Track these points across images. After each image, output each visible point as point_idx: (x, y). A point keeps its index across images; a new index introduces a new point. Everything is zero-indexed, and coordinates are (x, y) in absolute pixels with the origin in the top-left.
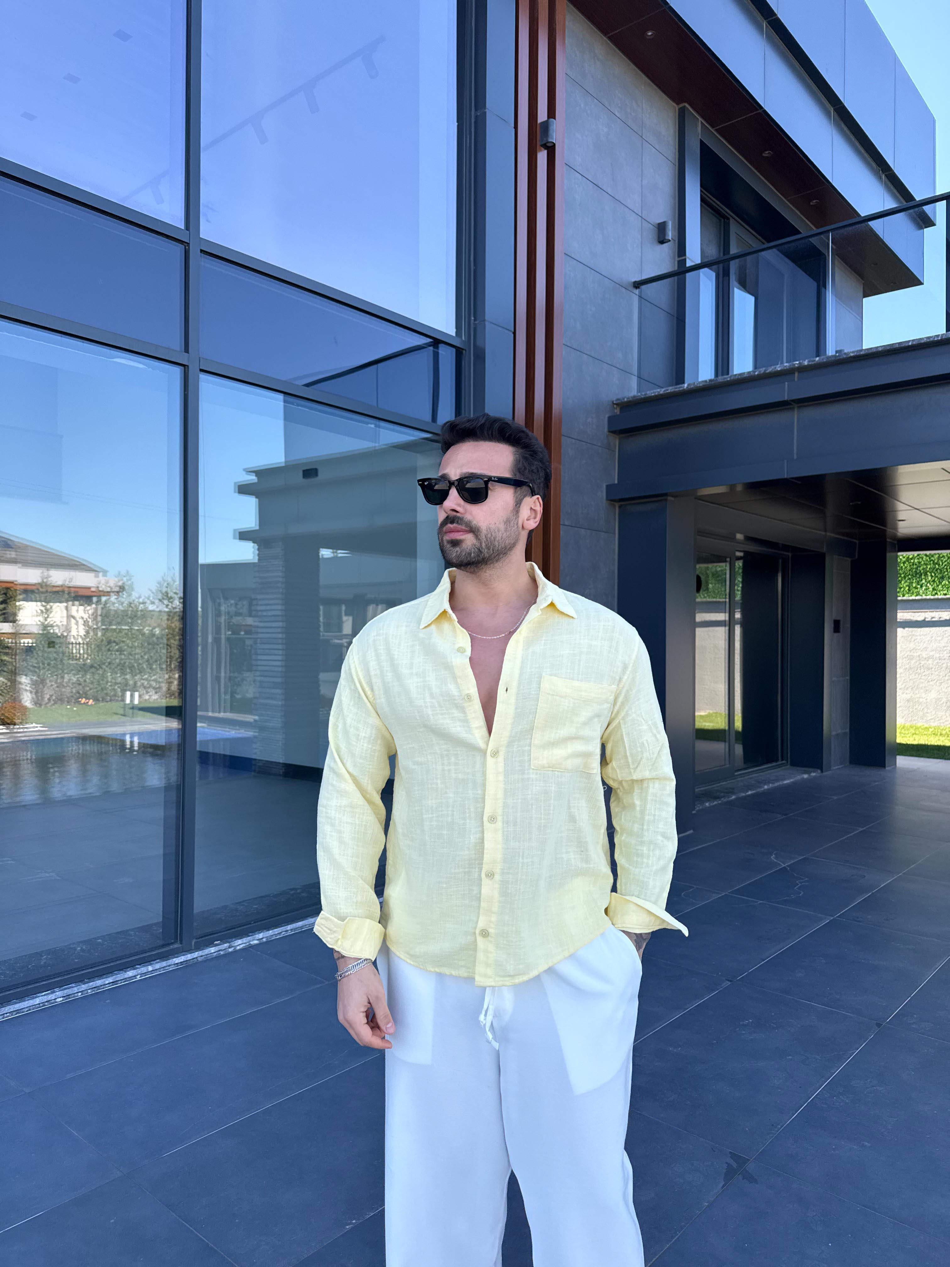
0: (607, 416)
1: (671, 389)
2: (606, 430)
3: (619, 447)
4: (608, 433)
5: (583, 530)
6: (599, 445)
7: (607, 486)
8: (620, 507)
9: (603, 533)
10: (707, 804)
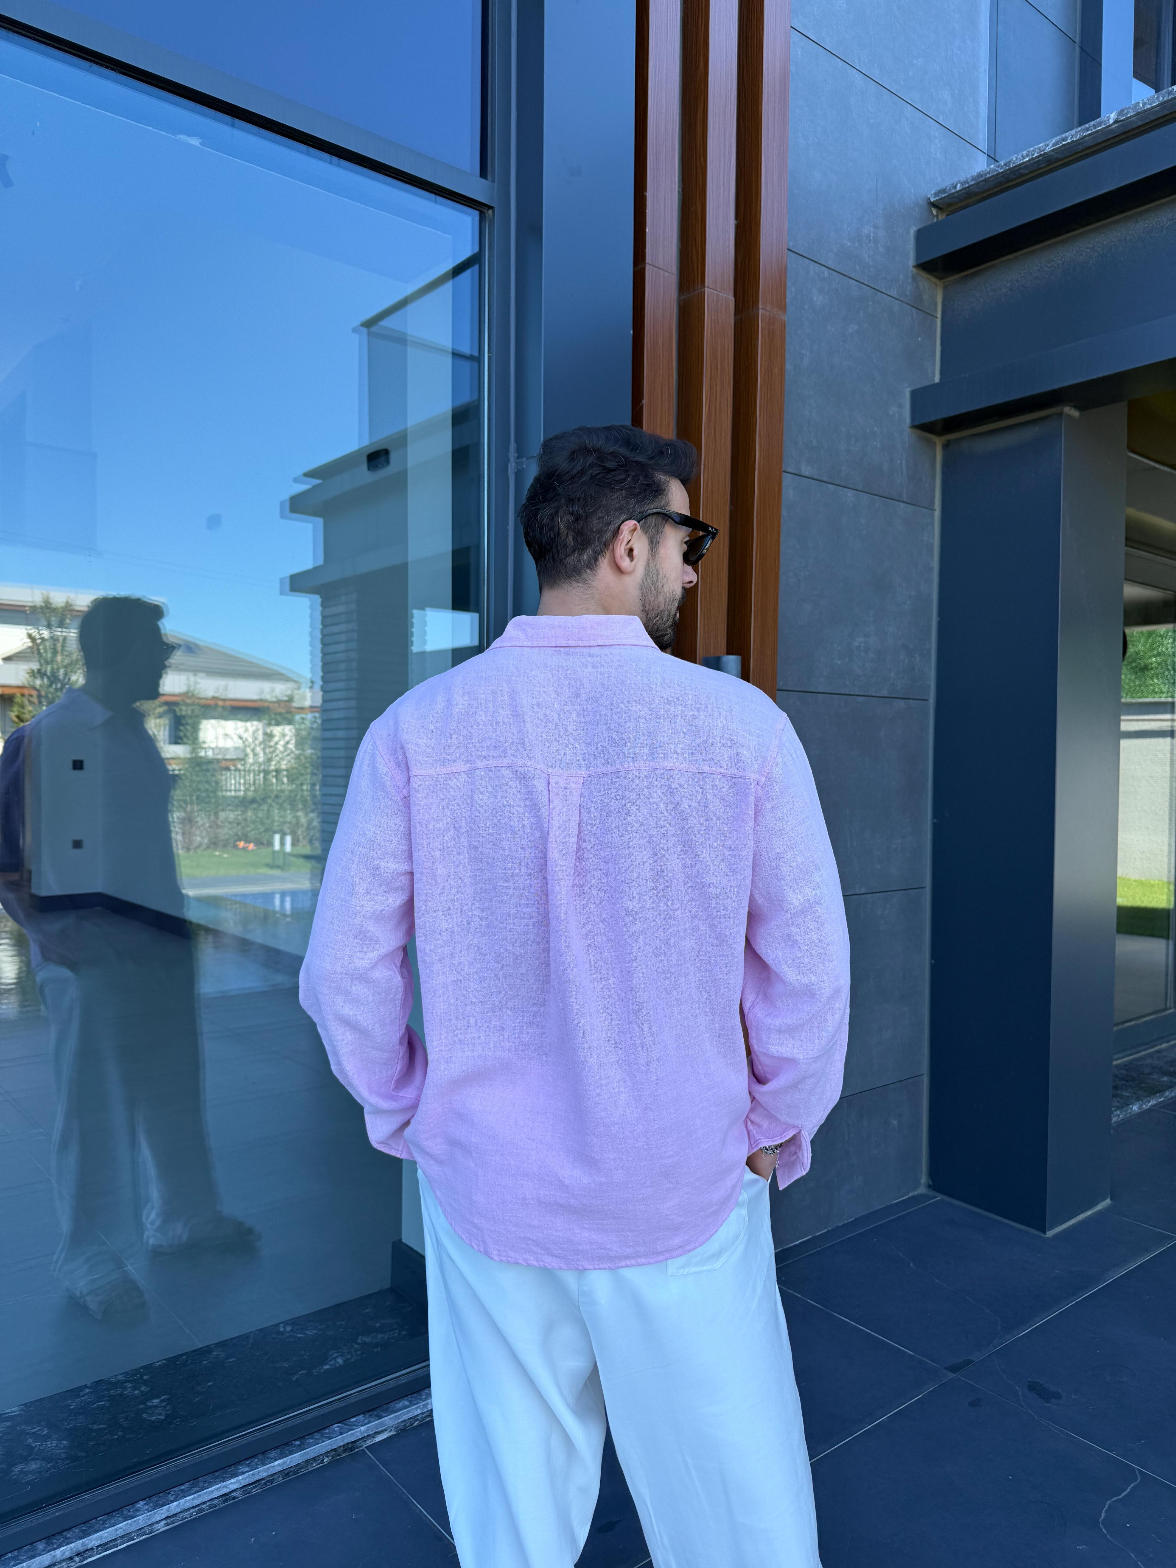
0: (913, 230)
1: (1073, 135)
2: (911, 262)
3: (944, 305)
4: (914, 270)
5: (850, 493)
6: (894, 293)
7: (914, 394)
8: (946, 446)
9: (902, 505)
10: (1135, 1108)
